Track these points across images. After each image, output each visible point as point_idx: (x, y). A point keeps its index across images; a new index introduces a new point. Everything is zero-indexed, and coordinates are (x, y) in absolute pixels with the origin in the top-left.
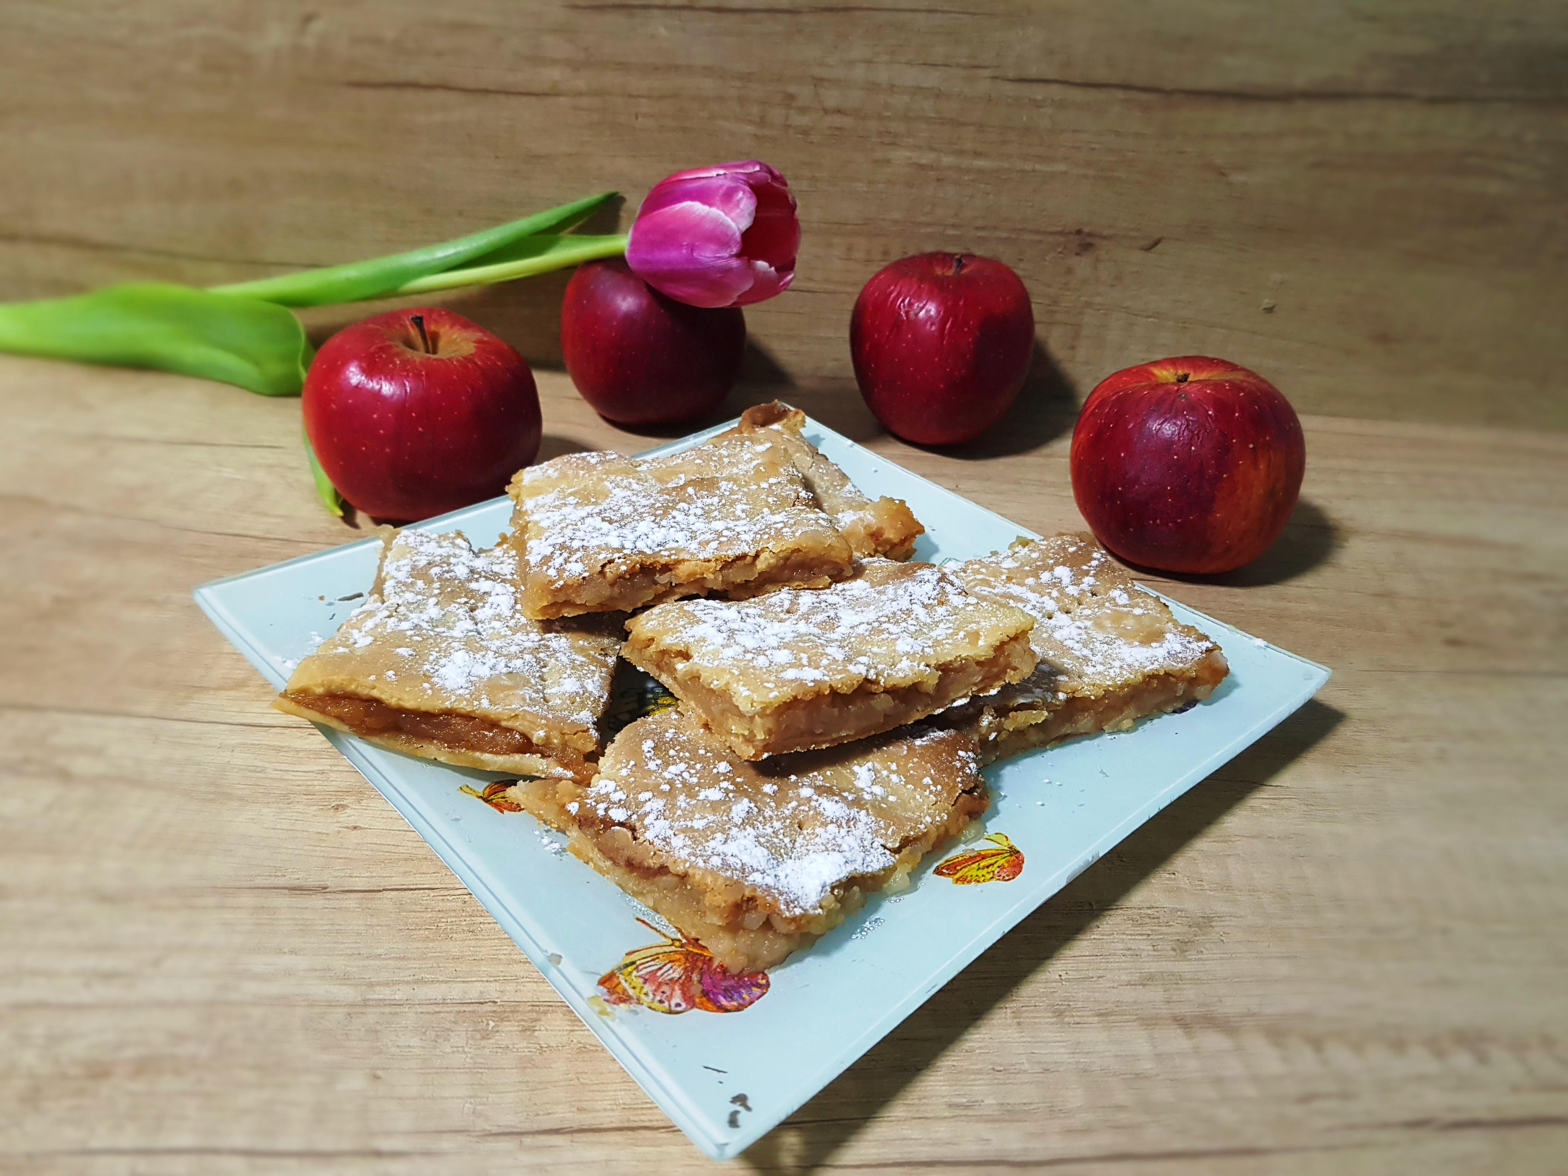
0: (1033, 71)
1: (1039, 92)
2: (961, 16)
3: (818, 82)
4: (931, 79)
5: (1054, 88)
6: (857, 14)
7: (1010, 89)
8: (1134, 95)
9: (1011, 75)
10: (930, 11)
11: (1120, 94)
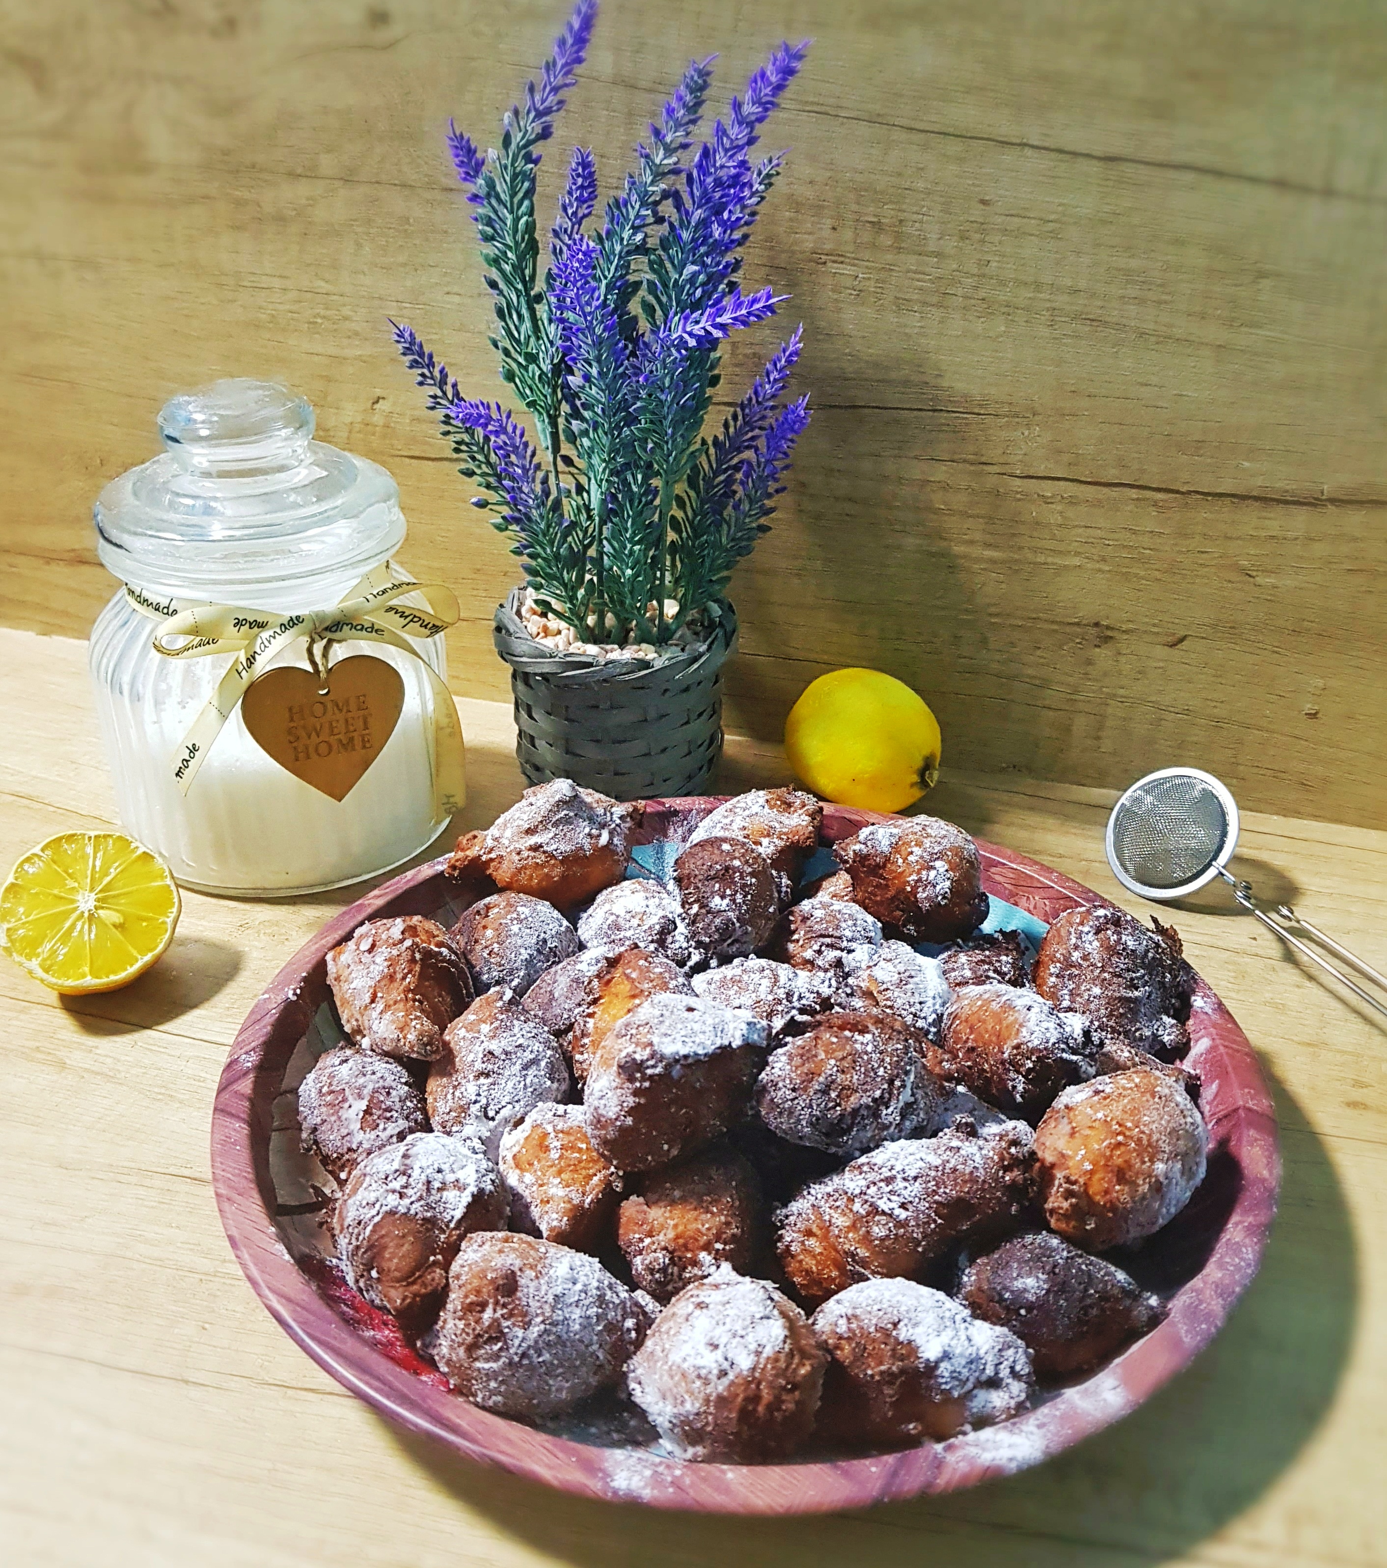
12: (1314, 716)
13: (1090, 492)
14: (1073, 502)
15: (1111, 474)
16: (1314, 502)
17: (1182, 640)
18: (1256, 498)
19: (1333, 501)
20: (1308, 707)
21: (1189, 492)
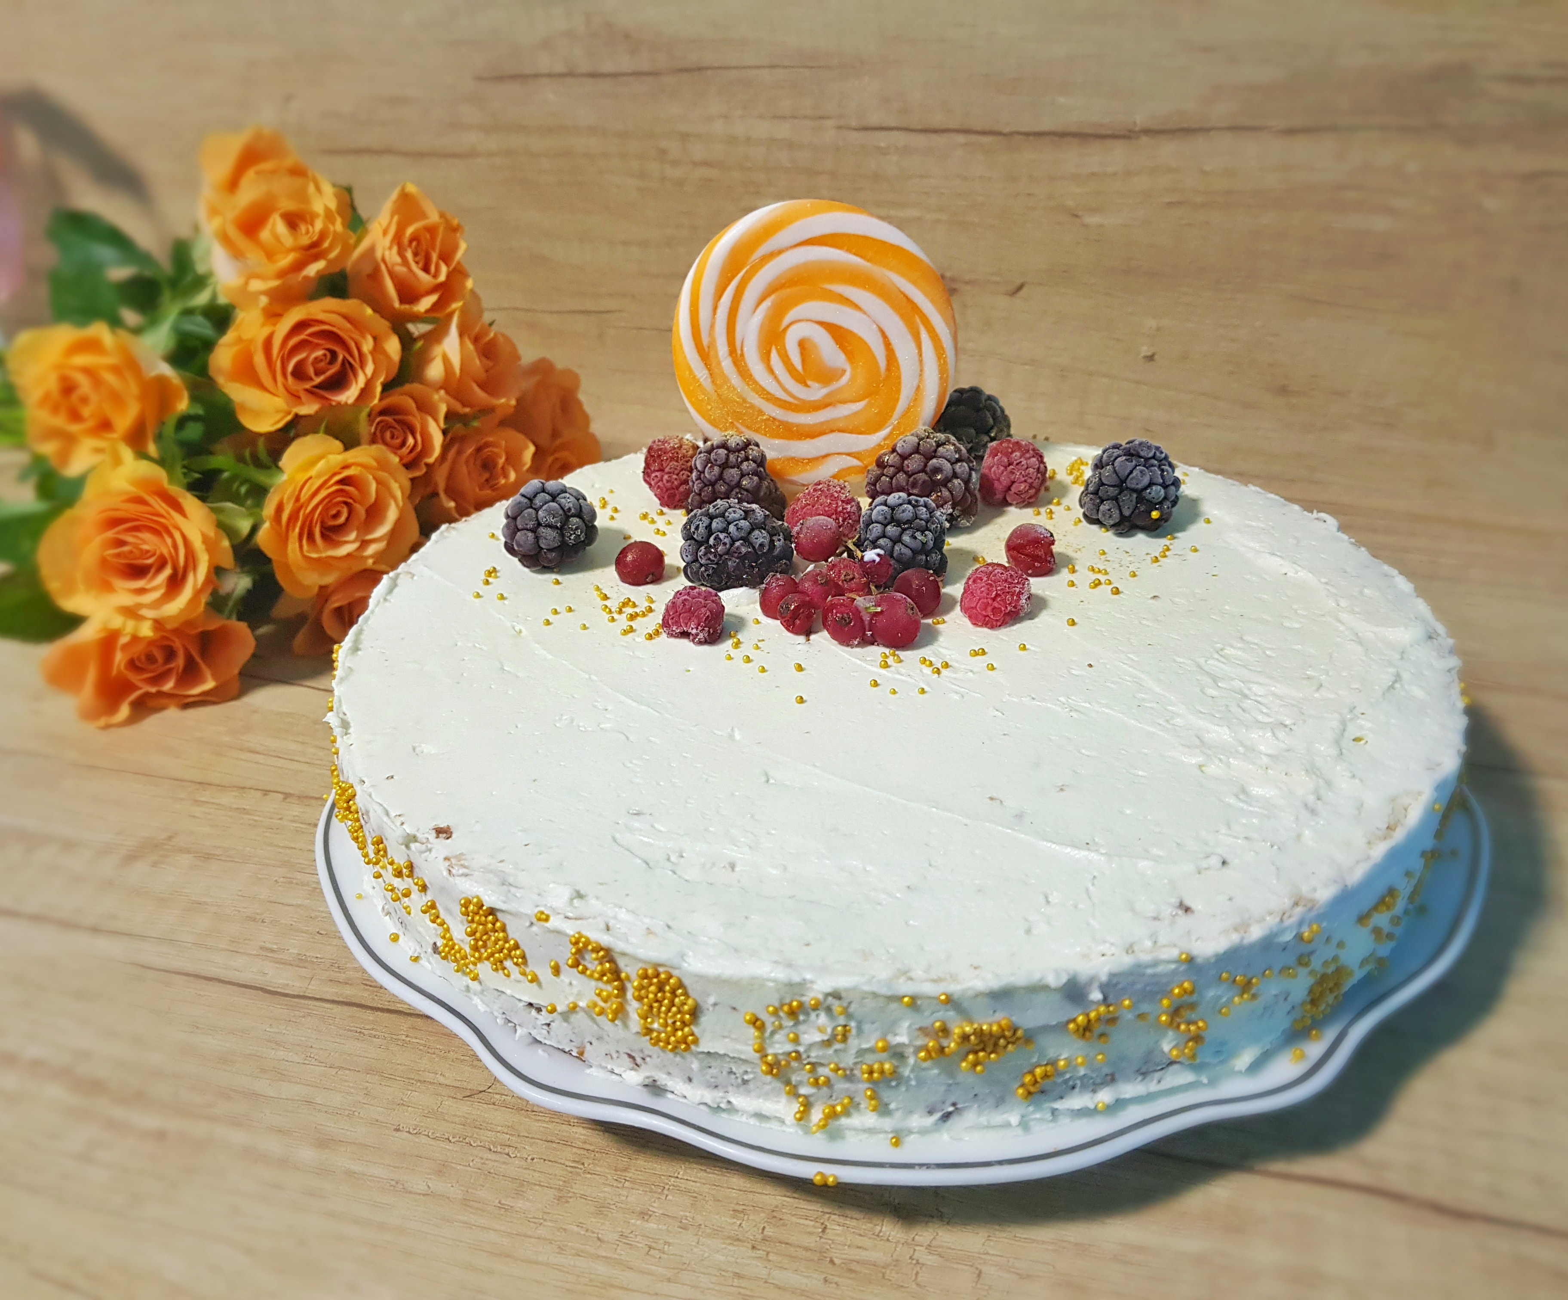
0: (874, 119)
1: (882, 139)
2: (801, 70)
3: (685, 137)
4: (783, 131)
5: (895, 134)
6: (709, 72)
7: (855, 137)
8: (974, 138)
9: (854, 123)
10: (773, 67)
11: (961, 139)
12: (1151, 358)
13: (919, 140)
14: (906, 151)
15: (938, 119)
16: (1128, 135)
17: (1020, 288)
18: (1075, 135)
19: (1147, 132)
20: (1145, 350)
21: (1011, 134)
